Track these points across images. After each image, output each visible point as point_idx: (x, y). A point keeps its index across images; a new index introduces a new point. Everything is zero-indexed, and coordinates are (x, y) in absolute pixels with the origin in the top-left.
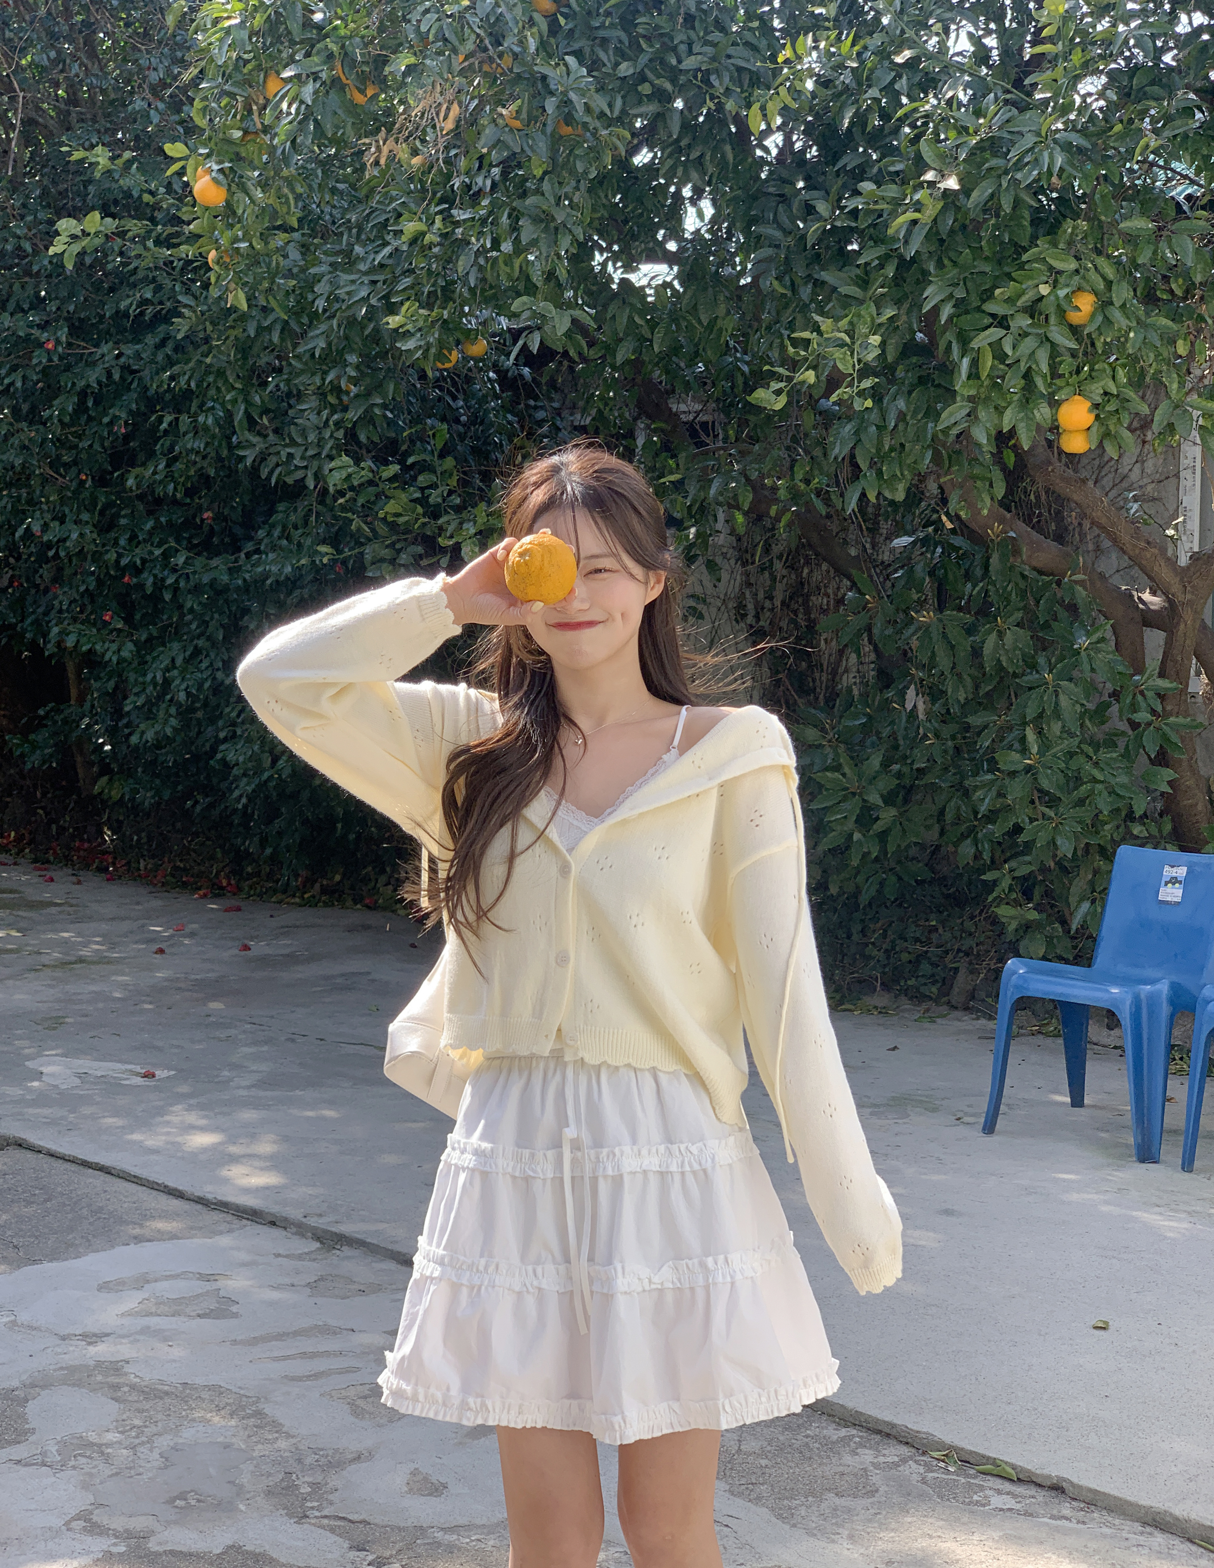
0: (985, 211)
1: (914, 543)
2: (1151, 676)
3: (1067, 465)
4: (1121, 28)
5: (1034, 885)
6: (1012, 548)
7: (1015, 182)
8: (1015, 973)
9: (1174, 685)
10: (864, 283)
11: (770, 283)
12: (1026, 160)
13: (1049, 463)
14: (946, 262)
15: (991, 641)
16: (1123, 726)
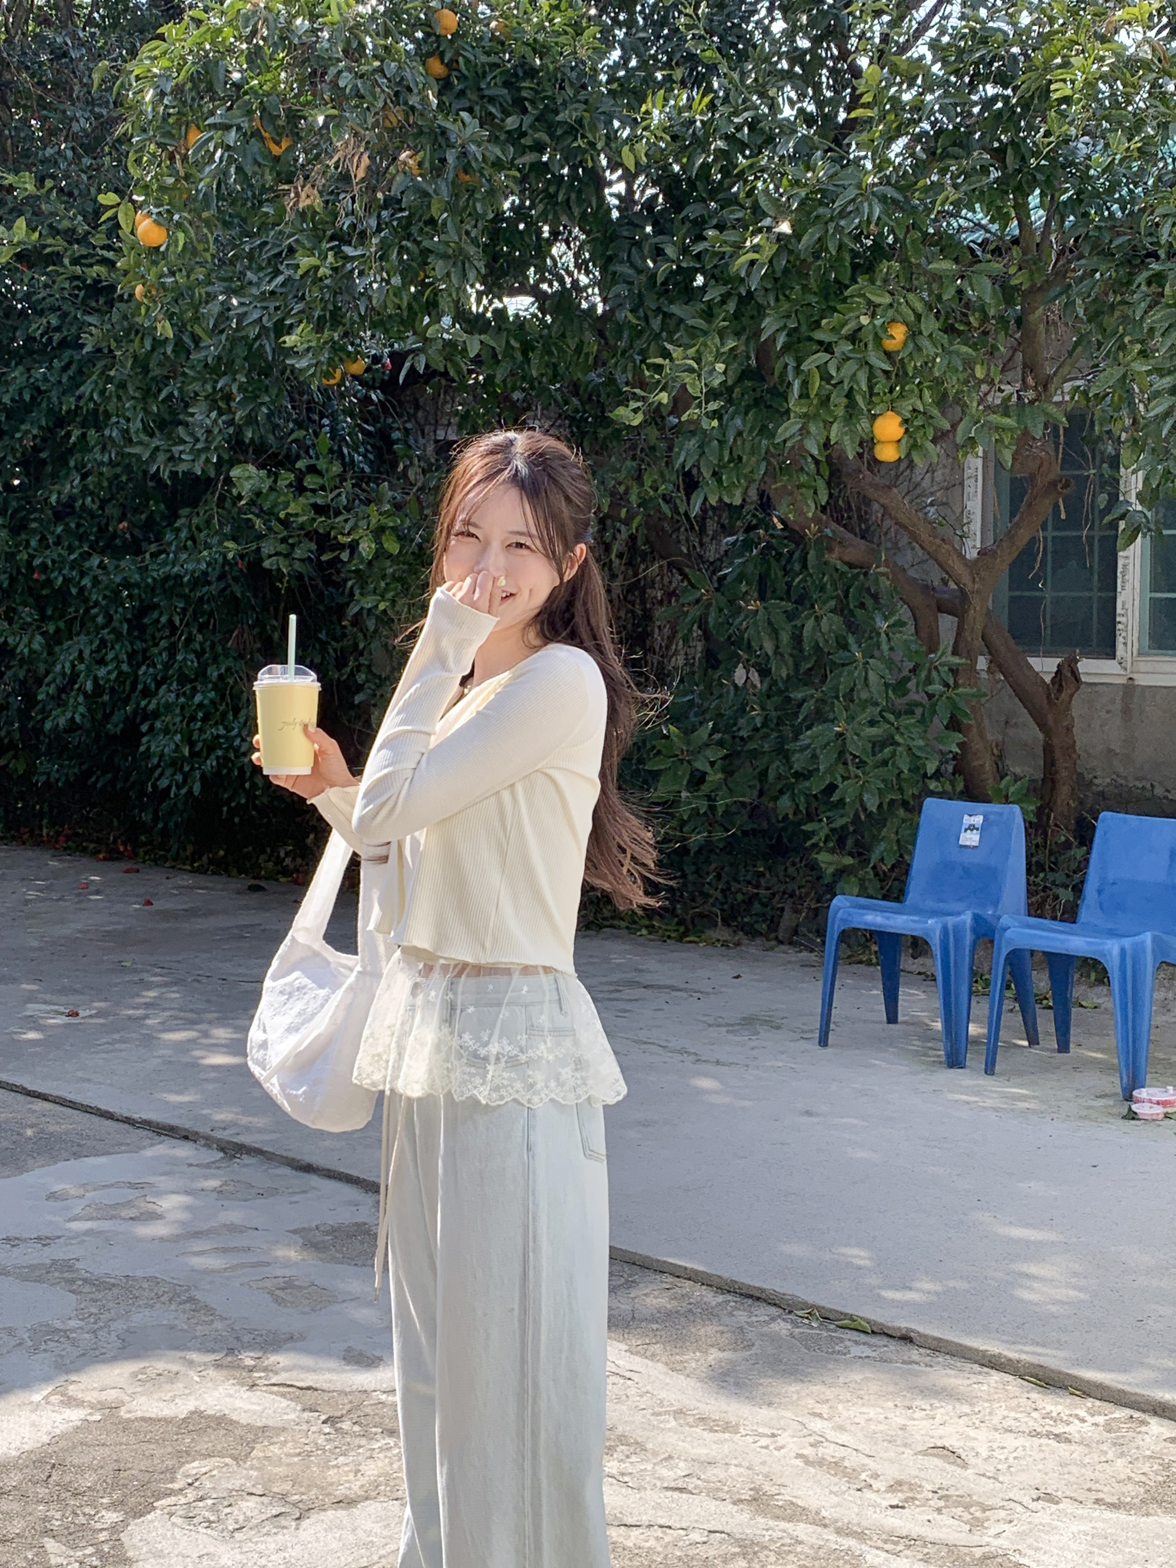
0: (813, 253)
2: (943, 654)
3: (875, 473)
5: (846, 838)
6: (825, 544)
7: (839, 229)
8: (841, 908)
9: (963, 661)
10: (708, 314)
11: (625, 315)
12: (849, 209)
13: (859, 470)
14: (781, 297)
15: (810, 624)
16: (921, 697)
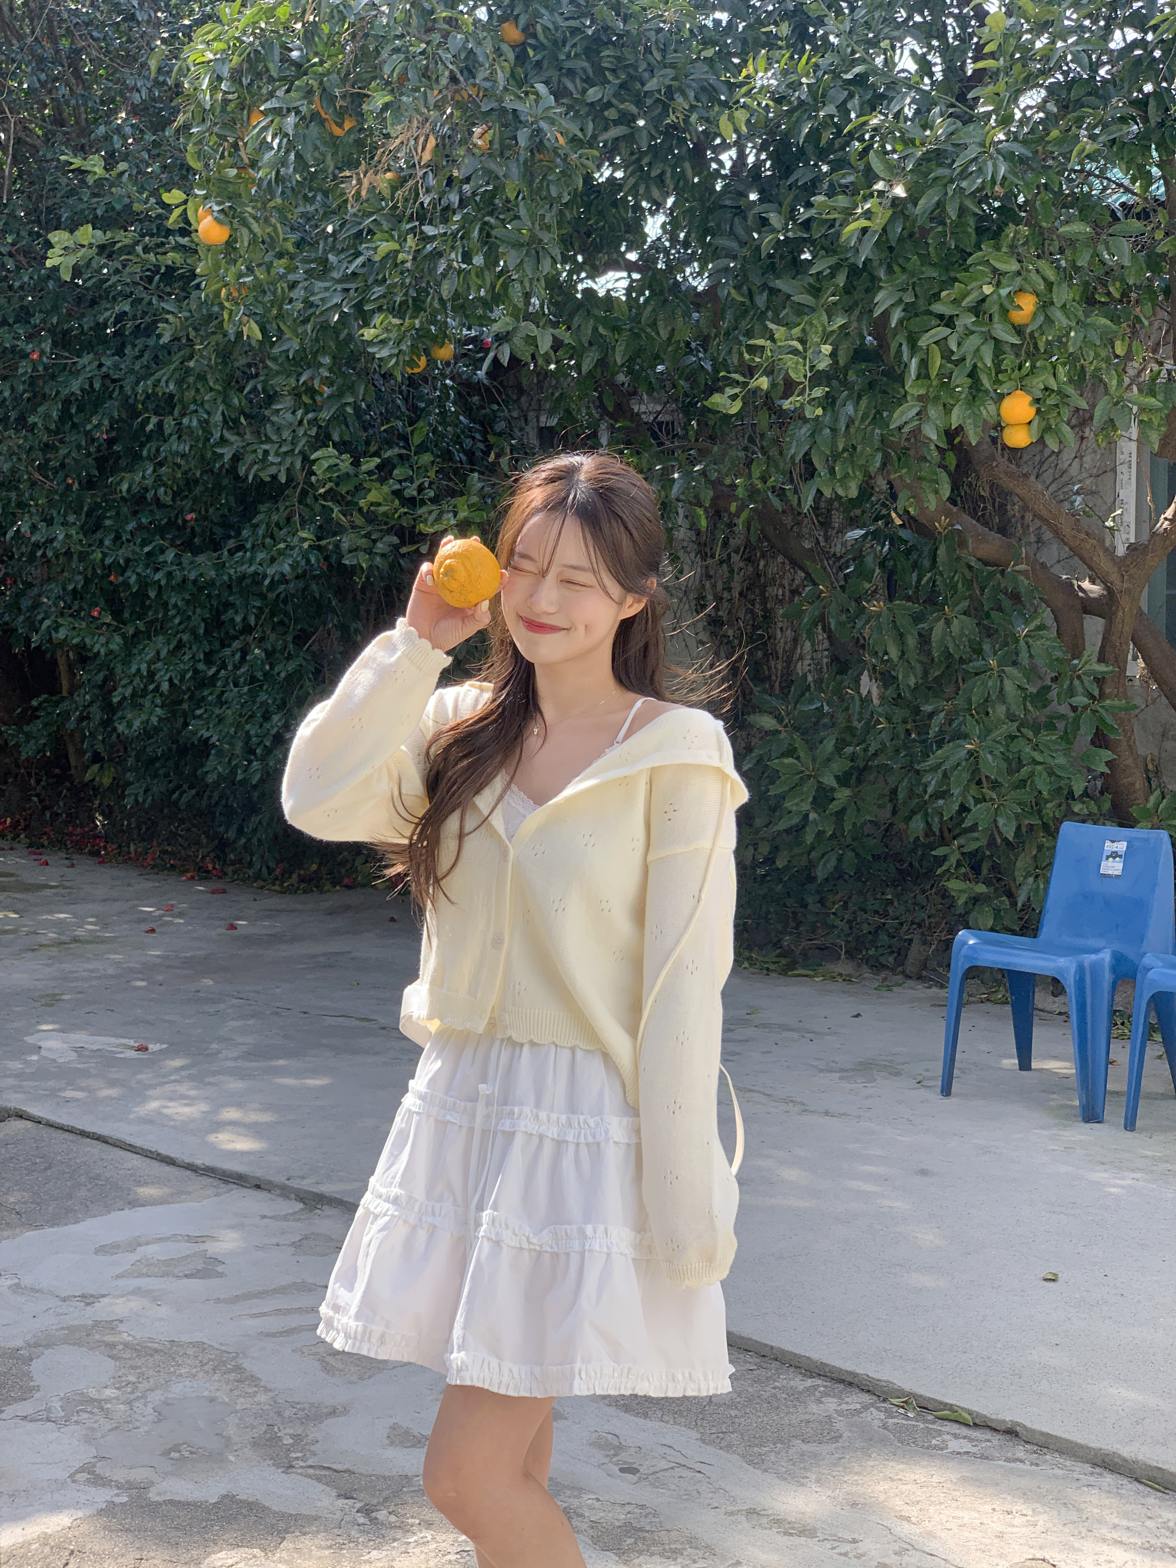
0: (932, 220)
1: (864, 536)
2: (1090, 660)
3: (1009, 460)
4: (1060, 44)
5: (981, 861)
6: (958, 540)
7: (960, 190)
8: (965, 943)
9: (1112, 669)
10: (816, 289)
11: (728, 290)
12: (971, 168)
13: (994, 459)
14: (896, 268)
15: (939, 628)
16: (1064, 709)
